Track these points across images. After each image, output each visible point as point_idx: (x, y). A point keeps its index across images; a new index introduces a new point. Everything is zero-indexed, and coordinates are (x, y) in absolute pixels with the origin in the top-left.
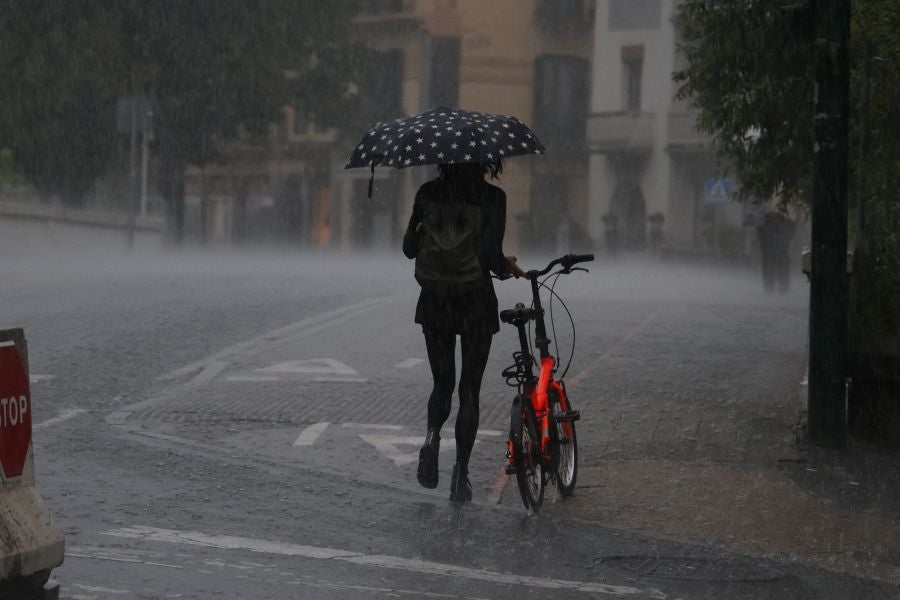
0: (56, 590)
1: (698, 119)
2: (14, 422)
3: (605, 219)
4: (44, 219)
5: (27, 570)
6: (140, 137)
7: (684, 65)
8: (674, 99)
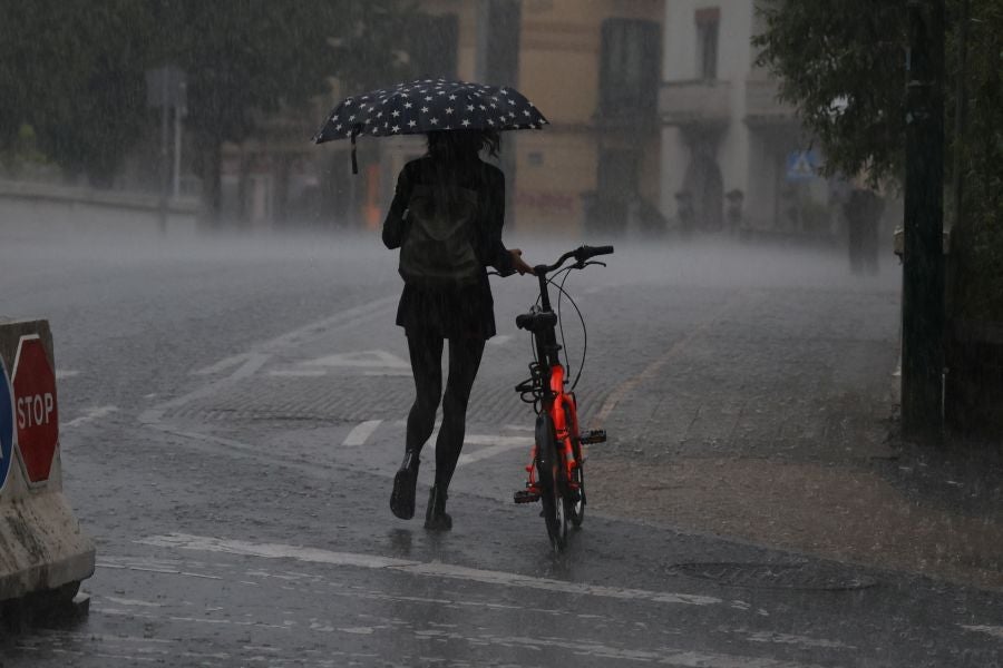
0: (86, 603)
1: (780, 88)
2: (39, 422)
3: (679, 196)
4: (70, 202)
5: (55, 582)
6: (172, 111)
7: (764, 29)
8: (753, 66)
